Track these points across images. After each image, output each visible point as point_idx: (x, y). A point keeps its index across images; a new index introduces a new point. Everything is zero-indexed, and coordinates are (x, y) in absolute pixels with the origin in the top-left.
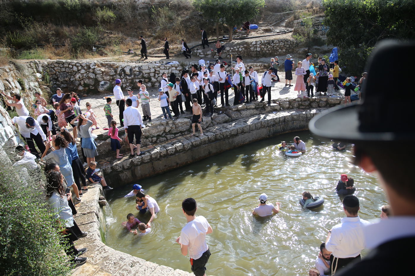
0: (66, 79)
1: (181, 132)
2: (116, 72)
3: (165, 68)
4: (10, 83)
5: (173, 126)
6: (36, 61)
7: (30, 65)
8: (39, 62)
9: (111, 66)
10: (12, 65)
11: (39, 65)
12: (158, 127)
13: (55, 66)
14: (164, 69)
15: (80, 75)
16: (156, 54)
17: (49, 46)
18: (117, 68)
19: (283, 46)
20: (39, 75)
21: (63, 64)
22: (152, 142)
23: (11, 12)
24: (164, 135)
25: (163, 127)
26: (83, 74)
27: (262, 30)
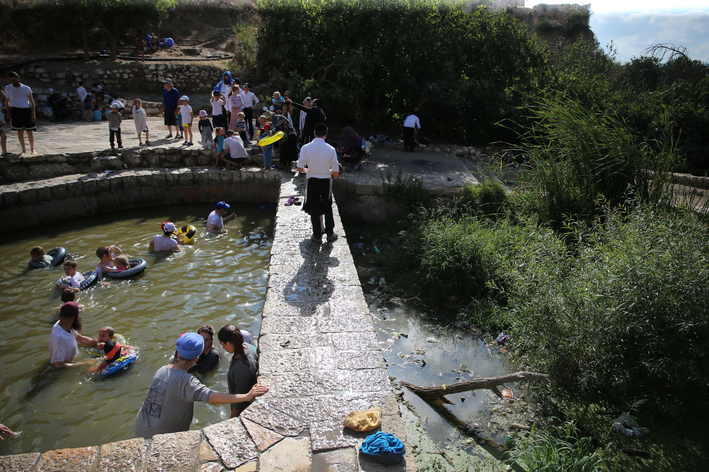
19: (207, 78)
27: (181, 50)
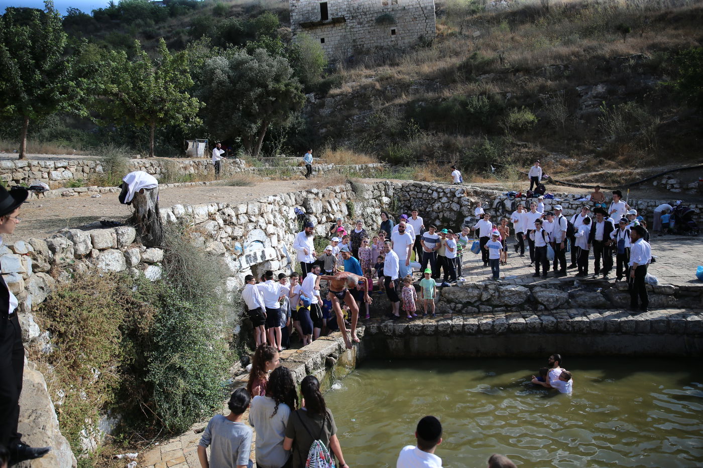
0: (420, 208)
1: (507, 306)
2: (491, 204)
3: (570, 206)
4: (331, 205)
5: (495, 293)
6: (387, 181)
7: (378, 186)
8: (391, 183)
9: (487, 196)
10: (349, 185)
11: (390, 186)
12: (470, 290)
13: (411, 190)
14: (568, 208)
15: (440, 204)
16: (587, 182)
17: (431, 163)
18: (495, 199)
20: (385, 200)
21: (421, 187)
22: (454, 309)
23: (402, 119)
24: (478, 303)
25: (477, 292)
26: (444, 203)
